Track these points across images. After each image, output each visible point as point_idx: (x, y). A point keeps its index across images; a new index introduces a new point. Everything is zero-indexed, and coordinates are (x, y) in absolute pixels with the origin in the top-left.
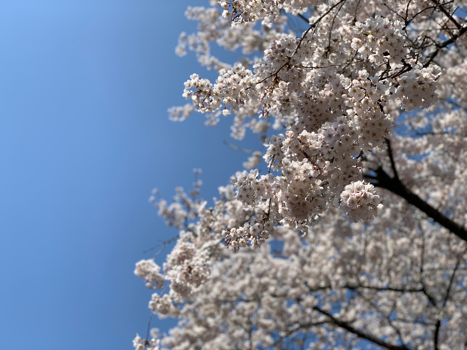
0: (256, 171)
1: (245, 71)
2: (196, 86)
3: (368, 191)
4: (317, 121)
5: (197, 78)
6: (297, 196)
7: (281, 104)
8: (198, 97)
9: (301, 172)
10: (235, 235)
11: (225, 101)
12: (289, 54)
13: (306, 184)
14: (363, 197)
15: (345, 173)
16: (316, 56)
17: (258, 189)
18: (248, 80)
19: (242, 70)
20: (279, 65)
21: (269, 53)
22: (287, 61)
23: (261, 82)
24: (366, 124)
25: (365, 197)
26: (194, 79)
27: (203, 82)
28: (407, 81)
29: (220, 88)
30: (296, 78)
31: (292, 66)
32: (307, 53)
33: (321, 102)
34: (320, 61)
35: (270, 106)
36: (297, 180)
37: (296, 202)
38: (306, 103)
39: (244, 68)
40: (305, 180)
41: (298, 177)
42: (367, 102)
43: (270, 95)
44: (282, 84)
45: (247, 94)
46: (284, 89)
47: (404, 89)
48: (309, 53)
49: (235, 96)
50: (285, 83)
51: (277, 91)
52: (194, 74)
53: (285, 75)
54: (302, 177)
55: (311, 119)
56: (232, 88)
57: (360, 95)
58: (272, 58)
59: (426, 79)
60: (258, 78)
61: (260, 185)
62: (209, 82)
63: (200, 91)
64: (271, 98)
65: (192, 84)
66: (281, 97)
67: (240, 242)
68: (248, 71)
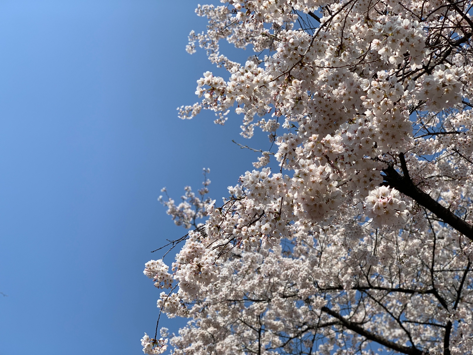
0: (268, 170)
1: (257, 68)
2: (209, 84)
3: (394, 197)
4: (331, 120)
5: (210, 76)
6: (313, 197)
7: (294, 103)
8: (211, 95)
9: (318, 173)
10: (246, 234)
11: (238, 100)
12: (302, 52)
13: (323, 186)
14: (389, 203)
15: (365, 176)
16: (328, 54)
17: (271, 188)
18: (262, 78)
19: (254, 68)
20: (292, 63)
21: (282, 51)
22: (299, 59)
23: (274, 81)
24: (386, 126)
25: (391, 203)
26: (208, 77)
27: (216, 79)
28: (430, 83)
29: (233, 86)
30: (309, 76)
31: (304, 63)
32: (320, 51)
33: (335, 101)
34: (332, 59)
35: (283, 105)
36: (313, 182)
37: (313, 204)
38: (320, 102)
39: (256, 65)
40: (322, 182)
41: (314, 179)
42: (386, 103)
43: (283, 93)
44: (295, 82)
45: (260, 91)
46: (297, 88)
47: (428, 91)
48: (321, 52)
49: (248, 94)
50: (298, 81)
51: (290, 89)
52: (208, 72)
53: (298, 73)
54: (319, 178)
55: (324, 119)
56: (245, 85)
57: (378, 97)
58: (285, 56)
59: (450, 81)
60: (270, 76)
61: (272, 184)
62: (223, 79)
63: (214, 89)
64: (284, 96)
65: (205, 82)
66: (294, 95)
67: (251, 241)
68: (260, 69)
